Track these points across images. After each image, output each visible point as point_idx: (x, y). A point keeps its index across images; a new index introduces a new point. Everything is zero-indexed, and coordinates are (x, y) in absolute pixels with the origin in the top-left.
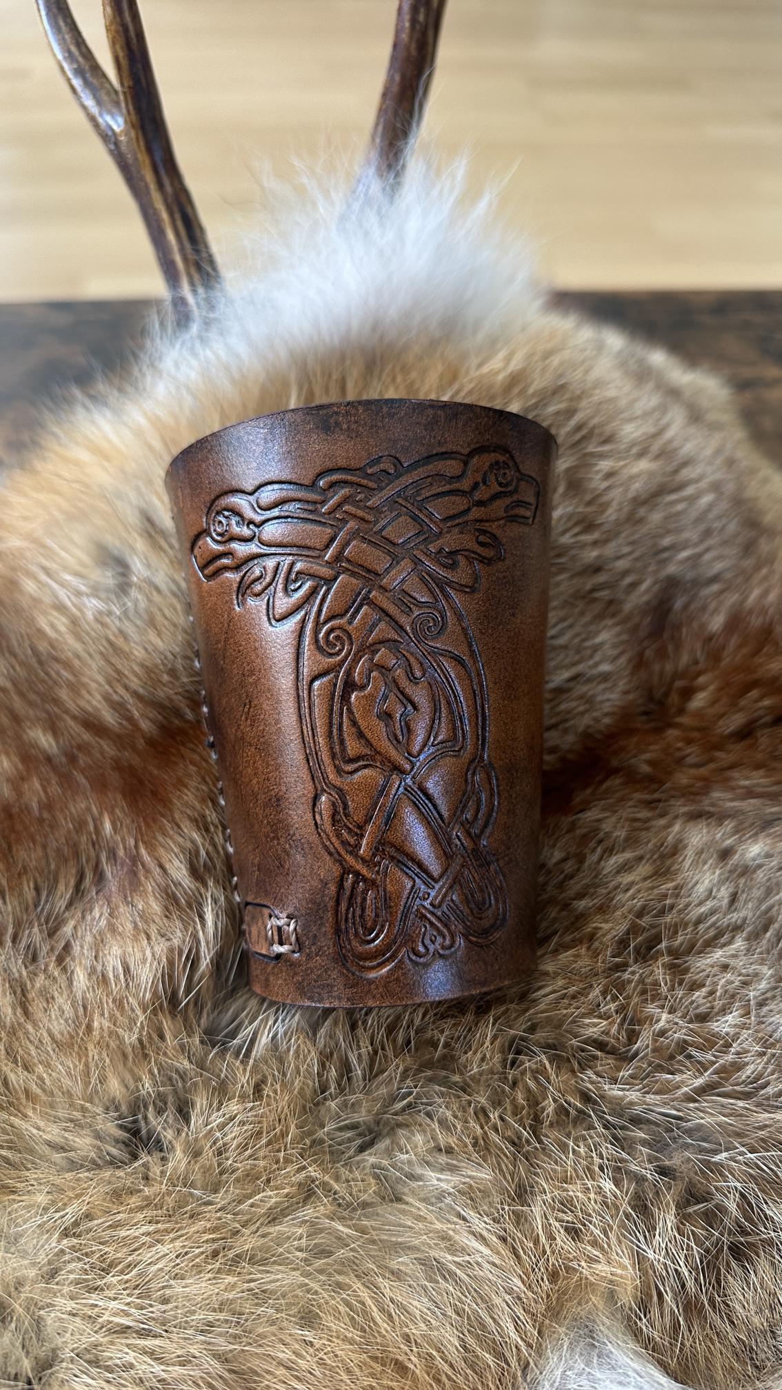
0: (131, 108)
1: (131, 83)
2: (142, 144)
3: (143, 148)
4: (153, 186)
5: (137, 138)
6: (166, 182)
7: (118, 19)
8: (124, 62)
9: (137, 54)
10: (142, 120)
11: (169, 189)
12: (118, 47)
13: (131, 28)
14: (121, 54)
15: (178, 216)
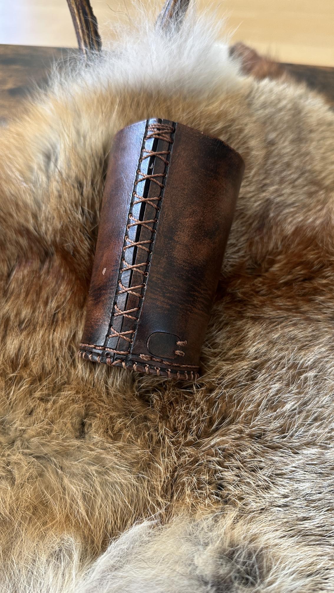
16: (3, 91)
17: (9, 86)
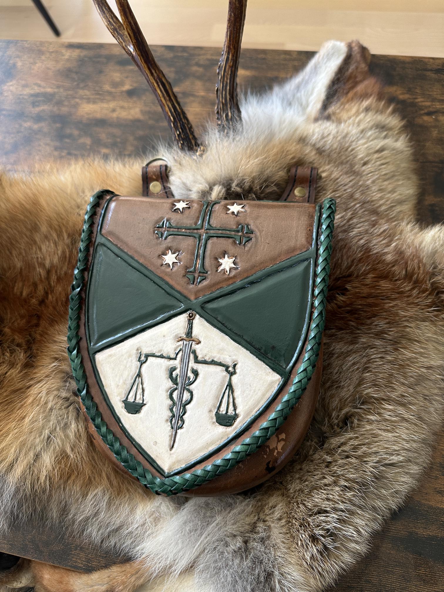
0: (137, 49)
1: (135, 41)
2: (143, 61)
3: (143, 62)
4: (149, 74)
5: (141, 59)
6: (153, 71)
7: (127, 20)
8: (132, 35)
9: (136, 30)
10: (141, 52)
11: (155, 75)
12: (128, 30)
13: (132, 22)
14: (130, 32)
15: (160, 84)
16: (122, 92)
17: (127, 87)
